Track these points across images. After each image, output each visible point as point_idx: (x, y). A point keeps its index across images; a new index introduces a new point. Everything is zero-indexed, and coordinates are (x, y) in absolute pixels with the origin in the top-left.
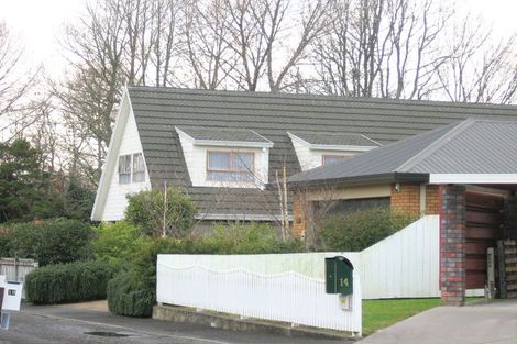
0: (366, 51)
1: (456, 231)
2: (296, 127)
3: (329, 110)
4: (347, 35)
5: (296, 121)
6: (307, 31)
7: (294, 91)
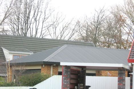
0: (25, 22)
1: (67, 81)
2: (4, 45)
3: (15, 40)
4: (20, 17)
5: (4, 43)
6: (6, 15)
7: (2, 34)
